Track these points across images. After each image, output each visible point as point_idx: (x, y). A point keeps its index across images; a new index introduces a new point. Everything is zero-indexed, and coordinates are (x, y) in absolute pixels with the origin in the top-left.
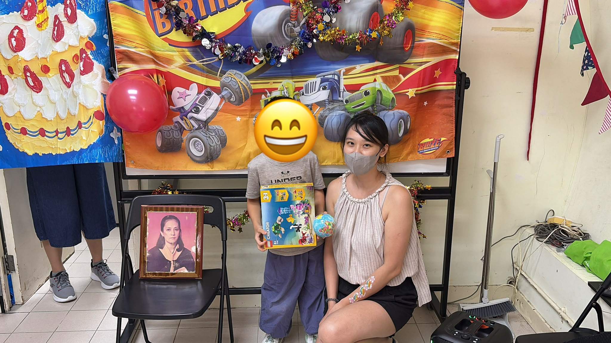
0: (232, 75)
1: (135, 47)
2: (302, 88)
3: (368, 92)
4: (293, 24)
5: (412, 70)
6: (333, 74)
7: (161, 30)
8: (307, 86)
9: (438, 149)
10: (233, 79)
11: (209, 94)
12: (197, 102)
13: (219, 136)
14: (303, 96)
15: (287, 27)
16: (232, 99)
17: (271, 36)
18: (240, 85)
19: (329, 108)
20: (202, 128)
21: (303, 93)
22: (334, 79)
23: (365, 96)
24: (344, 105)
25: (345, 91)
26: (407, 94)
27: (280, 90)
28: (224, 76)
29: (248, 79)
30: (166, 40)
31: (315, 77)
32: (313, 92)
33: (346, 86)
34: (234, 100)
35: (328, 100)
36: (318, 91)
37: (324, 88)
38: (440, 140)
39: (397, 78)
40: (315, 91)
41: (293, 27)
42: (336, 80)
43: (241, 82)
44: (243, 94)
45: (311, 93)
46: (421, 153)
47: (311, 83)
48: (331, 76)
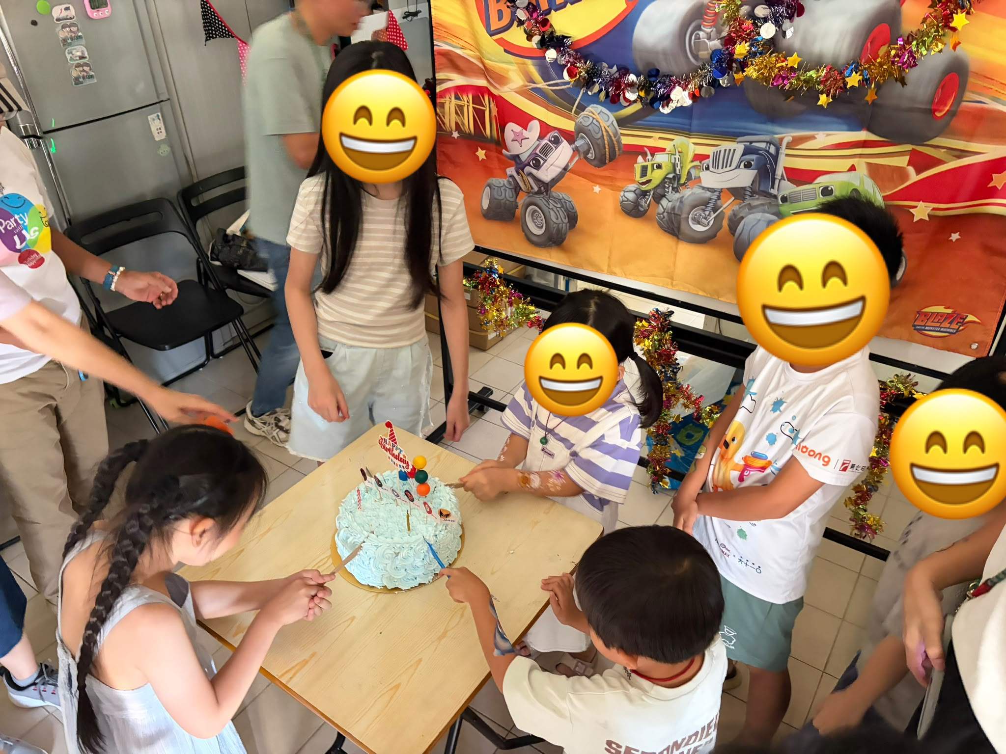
0: (596, 114)
1: (463, 48)
2: (708, 157)
3: (830, 189)
4: (707, 34)
5: (939, 162)
6: (767, 142)
7: (495, 25)
8: (716, 155)
9: (955, 333)
10: (595, 120)
11: (556, 142)
12: (538, 152)
13: (567, 210)
14: (708, 172)
15: (695, 39)
16: (589, 155)
17: (665, 53)
18: (605, 133)
19: (750, 204)
20: (542, 193)
21: (708, 166)
22: (768, 152)
23: (821, 196)
24: (778, 205)
25: (785, 180)
26: (911, 210)
27: (669, 154)
28: (582, 113)
29: (619, 126)
30: (501, 42)
31: (734, 141)
32: (726, 167)
33: (786, 169)
34: (592, 157)
35: (751, 189)
36: (736, 168)
37: (748, 166)
38: (964, 319)
39: (901, 173)
40: (730, 166)
41: (706, 40)
42: (770, 154)
43: (607, 128)
44: (607, 150)
45: (722, 168)
46: (918, 330)
47: (725, 150)
48: (763, 145)
